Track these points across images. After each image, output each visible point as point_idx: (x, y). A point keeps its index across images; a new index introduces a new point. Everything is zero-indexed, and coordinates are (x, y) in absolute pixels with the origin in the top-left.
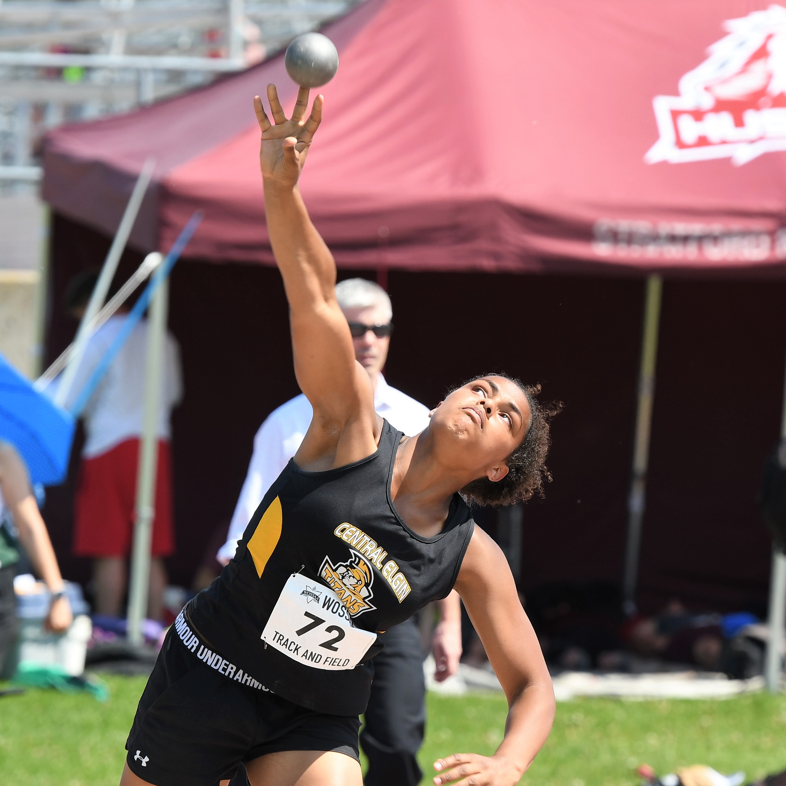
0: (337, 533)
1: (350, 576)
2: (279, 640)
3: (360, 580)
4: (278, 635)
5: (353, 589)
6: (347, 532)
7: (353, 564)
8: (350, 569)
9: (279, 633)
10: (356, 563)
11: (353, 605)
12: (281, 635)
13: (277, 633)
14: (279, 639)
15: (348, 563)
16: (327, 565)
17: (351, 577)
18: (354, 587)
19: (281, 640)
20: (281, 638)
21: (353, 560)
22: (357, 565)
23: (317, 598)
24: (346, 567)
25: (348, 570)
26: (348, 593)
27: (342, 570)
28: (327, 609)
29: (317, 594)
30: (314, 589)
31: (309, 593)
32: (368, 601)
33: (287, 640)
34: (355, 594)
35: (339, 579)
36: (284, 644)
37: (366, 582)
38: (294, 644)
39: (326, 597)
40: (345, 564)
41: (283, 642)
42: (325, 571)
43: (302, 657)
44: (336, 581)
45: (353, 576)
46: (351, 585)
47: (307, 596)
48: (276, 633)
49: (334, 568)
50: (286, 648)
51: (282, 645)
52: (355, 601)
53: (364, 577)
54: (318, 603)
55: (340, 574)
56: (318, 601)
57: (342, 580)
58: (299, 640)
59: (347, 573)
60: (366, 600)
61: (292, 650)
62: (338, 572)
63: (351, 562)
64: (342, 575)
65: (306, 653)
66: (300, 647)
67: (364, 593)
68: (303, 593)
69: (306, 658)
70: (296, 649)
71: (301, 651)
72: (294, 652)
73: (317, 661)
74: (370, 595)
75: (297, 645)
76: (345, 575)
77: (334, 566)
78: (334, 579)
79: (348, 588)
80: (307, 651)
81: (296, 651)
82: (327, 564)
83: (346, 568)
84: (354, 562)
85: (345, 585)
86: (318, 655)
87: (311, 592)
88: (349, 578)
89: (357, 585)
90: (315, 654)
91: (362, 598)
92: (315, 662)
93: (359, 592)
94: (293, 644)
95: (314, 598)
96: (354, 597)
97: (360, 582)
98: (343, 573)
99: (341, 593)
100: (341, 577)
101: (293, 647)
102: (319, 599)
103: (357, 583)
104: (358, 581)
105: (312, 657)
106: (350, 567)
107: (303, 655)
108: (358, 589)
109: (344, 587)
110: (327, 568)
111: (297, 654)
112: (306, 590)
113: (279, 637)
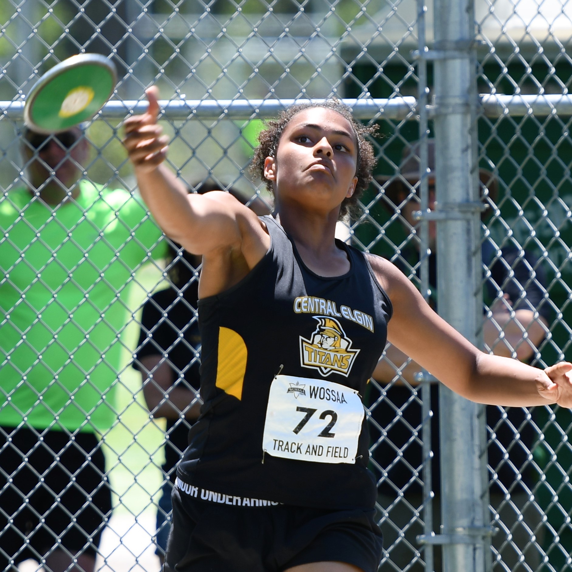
0: (297, 310)
1: (326, 339)
2: (280, 447)
3: (335, 336)
4: (277, 442)
5: (334, 348)
6: (303, 305)
7: (322, 327)
8: (322, 333)
9: (277, 440)
10: (323, 325)
11: (342, 361)
12: (280, 441)
13: (276, 441)
14: (279, 445)
15: (318, 330)
16: (304, 344)
17: (328, 339)
18: (334, 346)
19: (281, 446)
20: (281, 444)
21: (320, 323)
22: (325, 326)
23: (302, 391)
24: (318, 333)
25: (322, 335)
26: (332, 354)
27: (318, 338)
28: (315, 397)
29: (301, 387)
30: (298, 384)
31: (294, 389)
32: (351, 348)
33: (287, 443)
34: (337, 351)
35: (319, 348)
36: (285, 449)
37: (340, 334)
38: (295, 444)
39: (311, 387)
40: (316, 332)
41: (283, 447)
42: (306, 350)
43: (306, 454)
44: (319, 351)
45: (328, 337)
46: (330, 346)
47: (292, 392)
48: (274, 441)
49: (310, 342)
50: (288, 451)
51: (284, 451)
52: (341, 357)
53: (336, 332)
54: (305, 395)
55: (318, 343)
56: (305, 393)
57: (322, 347)
58: (298, 439)
59: (323, 338)
60: (349, 350)
61: (294, 451)
62: (315, 343)
63: (319, 327)
64: (320, 343)
65: (309, 449)
66: (301, 444)
67: (344, 344)
68: (289, 390)
69: (310, 454)
70: (299, 448)
71: (304, 449)
72: (297, 452)
73: (320, 454)
74: (349, 343)
75: (298, 444)
76: (323, 341)
77: (310, 340)
78: (316, 351)
79: (330, 350)
80: (309, 447)
81: (299, 450)
82: (304, 342)
83: (320, 334)
84: (321, 325)
85: (326, 349)
86: (320, 446)
87: (295, 388)
88: (327, 341)
89: (335, 342)
90: (317, 446)
91: (345, 350)
92: (319, 455)
93: (340, 347)
94: (293, 444)
95: (300, 391)
96: (339, 355)
97: (336, 337)
98: (320, 341)
99: (328, 358)
100: (320, 345)
101: (295, 448)
102: (304, 391)
103: (335, 340)
104: (334, 338)
105: (315, 450)
106: (321, 332)
107: (307, 451)
108: (337, 345)
109: (327, 352)
110: (305, 346)
111: (301, 453)
112: (290, 387)
113: (279, 444)
